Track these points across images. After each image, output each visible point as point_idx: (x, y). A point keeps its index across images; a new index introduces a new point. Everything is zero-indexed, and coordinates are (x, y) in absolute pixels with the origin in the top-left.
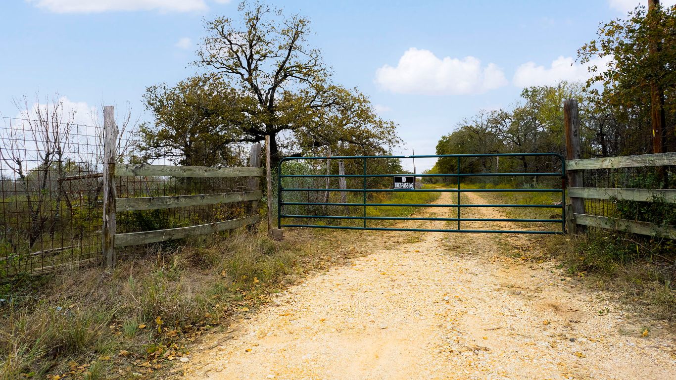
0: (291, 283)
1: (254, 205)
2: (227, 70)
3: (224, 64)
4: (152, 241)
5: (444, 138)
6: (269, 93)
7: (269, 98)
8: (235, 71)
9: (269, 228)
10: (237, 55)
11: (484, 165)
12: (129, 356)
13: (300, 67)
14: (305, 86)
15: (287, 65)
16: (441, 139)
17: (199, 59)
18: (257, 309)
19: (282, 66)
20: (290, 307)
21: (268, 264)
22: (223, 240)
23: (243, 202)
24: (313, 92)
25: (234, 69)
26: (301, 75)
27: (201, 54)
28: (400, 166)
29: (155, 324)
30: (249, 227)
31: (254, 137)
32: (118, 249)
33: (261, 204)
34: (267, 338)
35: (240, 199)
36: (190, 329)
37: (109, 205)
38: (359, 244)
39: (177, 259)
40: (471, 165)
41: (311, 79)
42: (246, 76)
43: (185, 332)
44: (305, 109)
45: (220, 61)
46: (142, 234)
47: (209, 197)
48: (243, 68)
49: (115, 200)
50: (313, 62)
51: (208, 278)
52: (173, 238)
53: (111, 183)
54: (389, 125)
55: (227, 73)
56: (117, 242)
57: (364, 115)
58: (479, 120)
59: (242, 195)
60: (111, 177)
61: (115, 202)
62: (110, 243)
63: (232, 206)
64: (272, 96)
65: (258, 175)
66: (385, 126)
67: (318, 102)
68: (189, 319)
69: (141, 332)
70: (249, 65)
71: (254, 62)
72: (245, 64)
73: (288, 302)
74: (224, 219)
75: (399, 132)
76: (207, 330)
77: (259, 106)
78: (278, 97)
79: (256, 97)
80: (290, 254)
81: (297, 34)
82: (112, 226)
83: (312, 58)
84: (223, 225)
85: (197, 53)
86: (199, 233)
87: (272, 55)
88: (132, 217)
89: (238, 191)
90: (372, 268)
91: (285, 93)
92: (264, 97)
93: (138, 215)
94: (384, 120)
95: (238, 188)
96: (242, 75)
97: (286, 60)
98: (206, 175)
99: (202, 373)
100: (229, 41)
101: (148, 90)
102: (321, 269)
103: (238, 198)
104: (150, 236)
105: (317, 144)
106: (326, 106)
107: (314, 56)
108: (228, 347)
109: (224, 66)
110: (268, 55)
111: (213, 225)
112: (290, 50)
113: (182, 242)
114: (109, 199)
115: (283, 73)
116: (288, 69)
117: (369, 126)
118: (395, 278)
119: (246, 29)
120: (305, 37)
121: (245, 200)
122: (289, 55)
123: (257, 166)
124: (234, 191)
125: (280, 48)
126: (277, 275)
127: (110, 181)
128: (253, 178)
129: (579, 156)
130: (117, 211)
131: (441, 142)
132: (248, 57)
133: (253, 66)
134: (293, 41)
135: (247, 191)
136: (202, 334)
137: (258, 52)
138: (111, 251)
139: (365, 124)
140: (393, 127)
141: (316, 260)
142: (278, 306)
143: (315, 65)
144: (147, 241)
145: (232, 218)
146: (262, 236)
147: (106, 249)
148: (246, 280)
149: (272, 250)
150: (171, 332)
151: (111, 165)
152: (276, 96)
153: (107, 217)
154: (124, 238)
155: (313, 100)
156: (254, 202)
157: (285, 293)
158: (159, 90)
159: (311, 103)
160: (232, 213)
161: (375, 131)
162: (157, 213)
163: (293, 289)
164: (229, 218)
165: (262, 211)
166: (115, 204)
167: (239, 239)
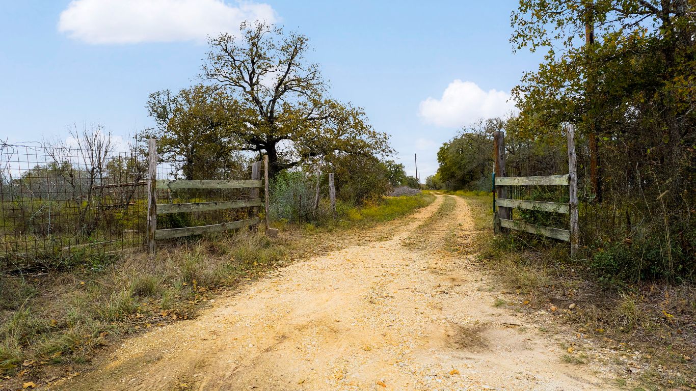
0: (281, 266)
1: (255, 210)
2: (230, 83)
3: (227, 77)
4: (180, 235)
5: (445, 144)
6: (269, 105)
7: (269, 110)
8: (237, 84)
9: (266, 228)
10: (239, 69)
11: (482, 173)
12: (180, 298)
13: (299, 80)
14: (303, 99)
15: (287, 79)
16: (442, 146)
17: (204, 72)
18: (257, 279)
19: (282, 80)
20: (278, 278)
21: (265, 254)
22: (231, 236)
23: (246, 208)
24: (310, 105)
25: (237, 82)
26: (300, 89)
27: (205, 68)
28: (403, 172)
29: (192, 284)
30: (250, 228)
31: (255, 147)
32: (157, 241)
33: (260, 209)
34: (262, 293)
35: (244, 205)
36: (213, 288)
37: (152, 209)
38: (337, 241)
39: (198, 248)
40: (470, 172)
41: (309, 92)
42: (248, 89)
43: (211, 290)
44: (303, 121)
45: (224, 74)
46: (173, 230)
47: (220, 204)
48: (246, 82)
49: (156, 206)
50: (312, 75)
51: (222, 262)
52: (195, 234)
53: (153, 193)
54: (382, 136)
55: (230, 86)
56: (157, 236)
57: (359, 126)
58: (478, 129)
59: (245, 202)
60: (153, 189)
61: (156, 207)
62: (152, 236)
63: (237, 210)
64: (272, 108)
65: (258, 186)
66: (378, 136)
67: (315, 114)
68: (213, 282)
69: (184, 287)
70: (251, 79)
71: (256, 75)
72: (247, 78)
73: (278, 276)
74: (230, 220)
75: (392, 143)
76: (224, 288)
77: (259, 118)
78: (278, 108)
79: (257, 108)
80: (282, 247)
81: (296, 51)
82: (154, 224)
83: (310, 72)
84: (231, 225)
85: (202, 67)
86: (213, 231)
87: (273, 69)
88: (165, 218)
89: (242, 199)
90: (342, 258)
91: (284, 105)
92: (265, 109)
93: (170, 216)
94: (377, 131)
95: (242, 197)
96: (245, 88)
97: (286, 75)
98: (218, 187)
99: (224, 306)
100: (233, 58)
101: (152, 96)
102: (304, 257)
103: (242, 204)
104: (179, 232)
105: (313, 154)
106: (322, 119)
107: (313, 70)
108: (238, 296)
109: (227, 79)
110: (269, 69)
111: (223, 225)
112: (289, 66)
113: (200, 236)
114: (151, 205)
115: (282, 87)
116: (287, 82)
117: (364, 137)
118: (355, 263)
119: (247, 46)
120: (304, 54)
121: (248, 206)
122: (288, 69)
123: (257, 179)
124: (239, 199)
125: (280, 63)
126: (271, 260)
127: (153, 192)
128: (254, 188)
129: (504, 174)
130: (157, 213)
131: (442, 149)
132: (250, 72)
133: (254, 80)
134: (292, 57)
135: (249, 199)
136: (221, 291)
137: (259, 67)
138: (152, 241)
139: (360, 135)
140: (385, 138)
141: (302, 252)
142: (270, 278)
143: (313, 79)
144: (177, 236)
145: (237, 220)
146: (260, 234)
147: (150, 240)
148: (248, 264)
149: (268, 244)
150: (202, 289)
151: (154, 181)
152: (276, 107)
153: (151, 217)
154: (162, 233)
155: (311, 113)
156: (255, 208)
157: (276, 271)
158: (162, 96)
159: (309, 116)
160: (237, 216)
161: (370, 141)
162: (182, 215)
163: (282, 269)
164: (235, 220)
165: (261, 215)
166: (156, 209)
167: (243, 236)
